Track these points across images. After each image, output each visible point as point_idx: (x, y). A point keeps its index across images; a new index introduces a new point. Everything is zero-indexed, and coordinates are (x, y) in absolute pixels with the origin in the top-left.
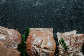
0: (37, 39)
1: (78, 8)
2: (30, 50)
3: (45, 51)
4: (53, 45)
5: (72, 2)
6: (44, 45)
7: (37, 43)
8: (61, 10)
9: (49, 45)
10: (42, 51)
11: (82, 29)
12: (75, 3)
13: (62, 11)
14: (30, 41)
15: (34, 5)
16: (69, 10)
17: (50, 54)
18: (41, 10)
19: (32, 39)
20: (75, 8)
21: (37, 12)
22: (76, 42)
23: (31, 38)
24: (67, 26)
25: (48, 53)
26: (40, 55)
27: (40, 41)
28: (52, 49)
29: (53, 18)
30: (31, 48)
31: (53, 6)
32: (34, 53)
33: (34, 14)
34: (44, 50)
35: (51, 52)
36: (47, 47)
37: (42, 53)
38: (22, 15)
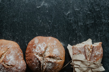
0: (40, 46)
1: (95, 10)
2: (31, 60)
3: (50, 61)
4: (60, 53)
5: (87, 2)
6: (48, 53)
7: (39, 50)
8: (73, 12)
9: (55, 53)
10: (46, 61)
11: (101, 37)
12: (92, 4)
13: (75, 14)
14: (31, 49)
15: (39, 6)
16: (84, 13)
17: (57, 65)
18: (47, 12)
19: (34, 46)
20: (91, 10)
21: (42, 15)
22: (93, 55)
23: (32, 45)
24: (81, 33)
25: (55, 63)
26: (45, 66)
27: (44, 48)
28: (59, 58)
29: (63, 22)
30: (32, 57)
31: (63, 7)
32: (36, 63)
33: (39, 17)
34: (49, 59)
35: (59, 61)
36: (52, 55)
37: (47, 64)
38: (22, 19)
